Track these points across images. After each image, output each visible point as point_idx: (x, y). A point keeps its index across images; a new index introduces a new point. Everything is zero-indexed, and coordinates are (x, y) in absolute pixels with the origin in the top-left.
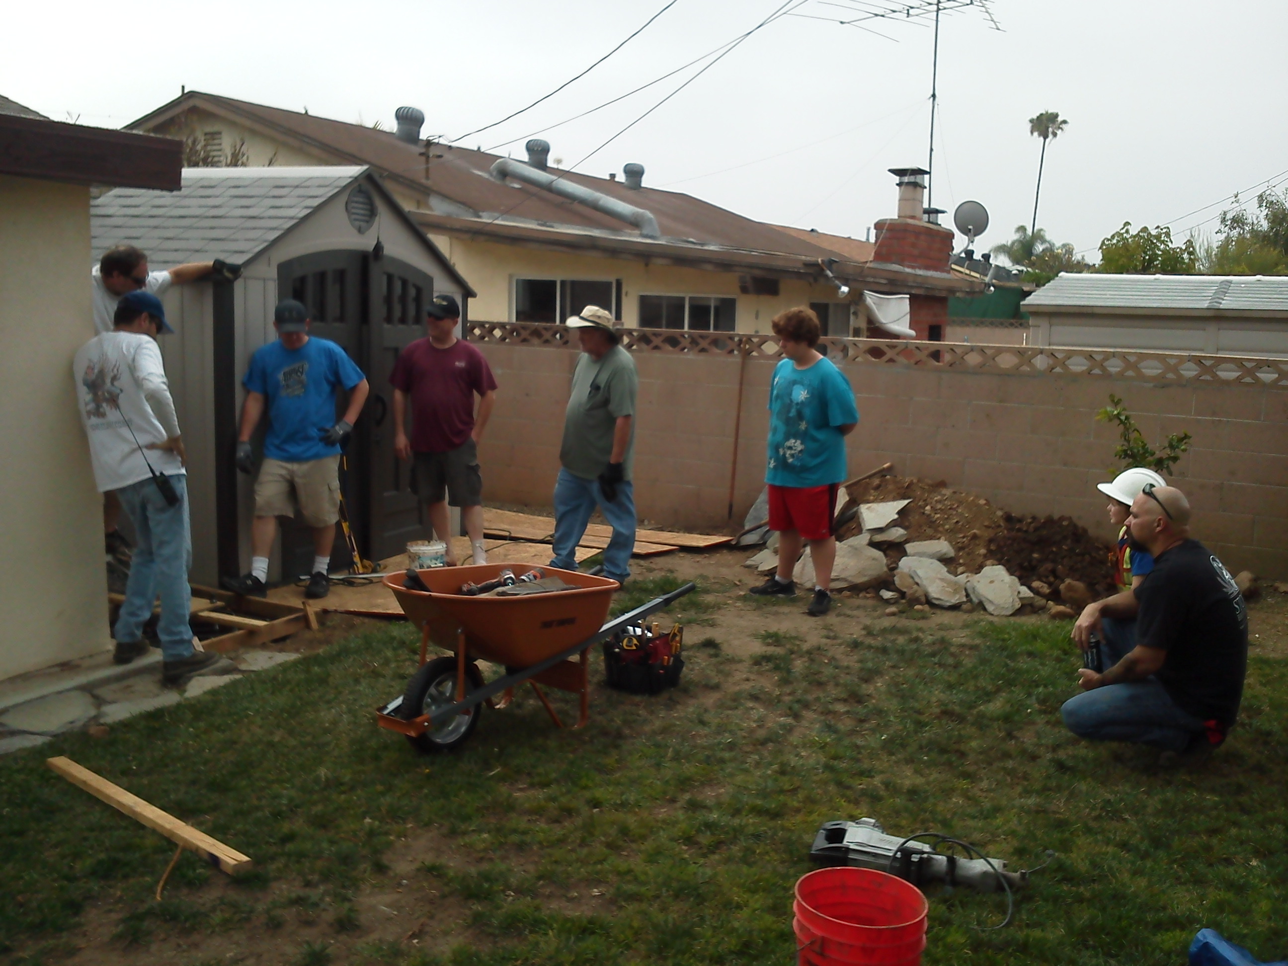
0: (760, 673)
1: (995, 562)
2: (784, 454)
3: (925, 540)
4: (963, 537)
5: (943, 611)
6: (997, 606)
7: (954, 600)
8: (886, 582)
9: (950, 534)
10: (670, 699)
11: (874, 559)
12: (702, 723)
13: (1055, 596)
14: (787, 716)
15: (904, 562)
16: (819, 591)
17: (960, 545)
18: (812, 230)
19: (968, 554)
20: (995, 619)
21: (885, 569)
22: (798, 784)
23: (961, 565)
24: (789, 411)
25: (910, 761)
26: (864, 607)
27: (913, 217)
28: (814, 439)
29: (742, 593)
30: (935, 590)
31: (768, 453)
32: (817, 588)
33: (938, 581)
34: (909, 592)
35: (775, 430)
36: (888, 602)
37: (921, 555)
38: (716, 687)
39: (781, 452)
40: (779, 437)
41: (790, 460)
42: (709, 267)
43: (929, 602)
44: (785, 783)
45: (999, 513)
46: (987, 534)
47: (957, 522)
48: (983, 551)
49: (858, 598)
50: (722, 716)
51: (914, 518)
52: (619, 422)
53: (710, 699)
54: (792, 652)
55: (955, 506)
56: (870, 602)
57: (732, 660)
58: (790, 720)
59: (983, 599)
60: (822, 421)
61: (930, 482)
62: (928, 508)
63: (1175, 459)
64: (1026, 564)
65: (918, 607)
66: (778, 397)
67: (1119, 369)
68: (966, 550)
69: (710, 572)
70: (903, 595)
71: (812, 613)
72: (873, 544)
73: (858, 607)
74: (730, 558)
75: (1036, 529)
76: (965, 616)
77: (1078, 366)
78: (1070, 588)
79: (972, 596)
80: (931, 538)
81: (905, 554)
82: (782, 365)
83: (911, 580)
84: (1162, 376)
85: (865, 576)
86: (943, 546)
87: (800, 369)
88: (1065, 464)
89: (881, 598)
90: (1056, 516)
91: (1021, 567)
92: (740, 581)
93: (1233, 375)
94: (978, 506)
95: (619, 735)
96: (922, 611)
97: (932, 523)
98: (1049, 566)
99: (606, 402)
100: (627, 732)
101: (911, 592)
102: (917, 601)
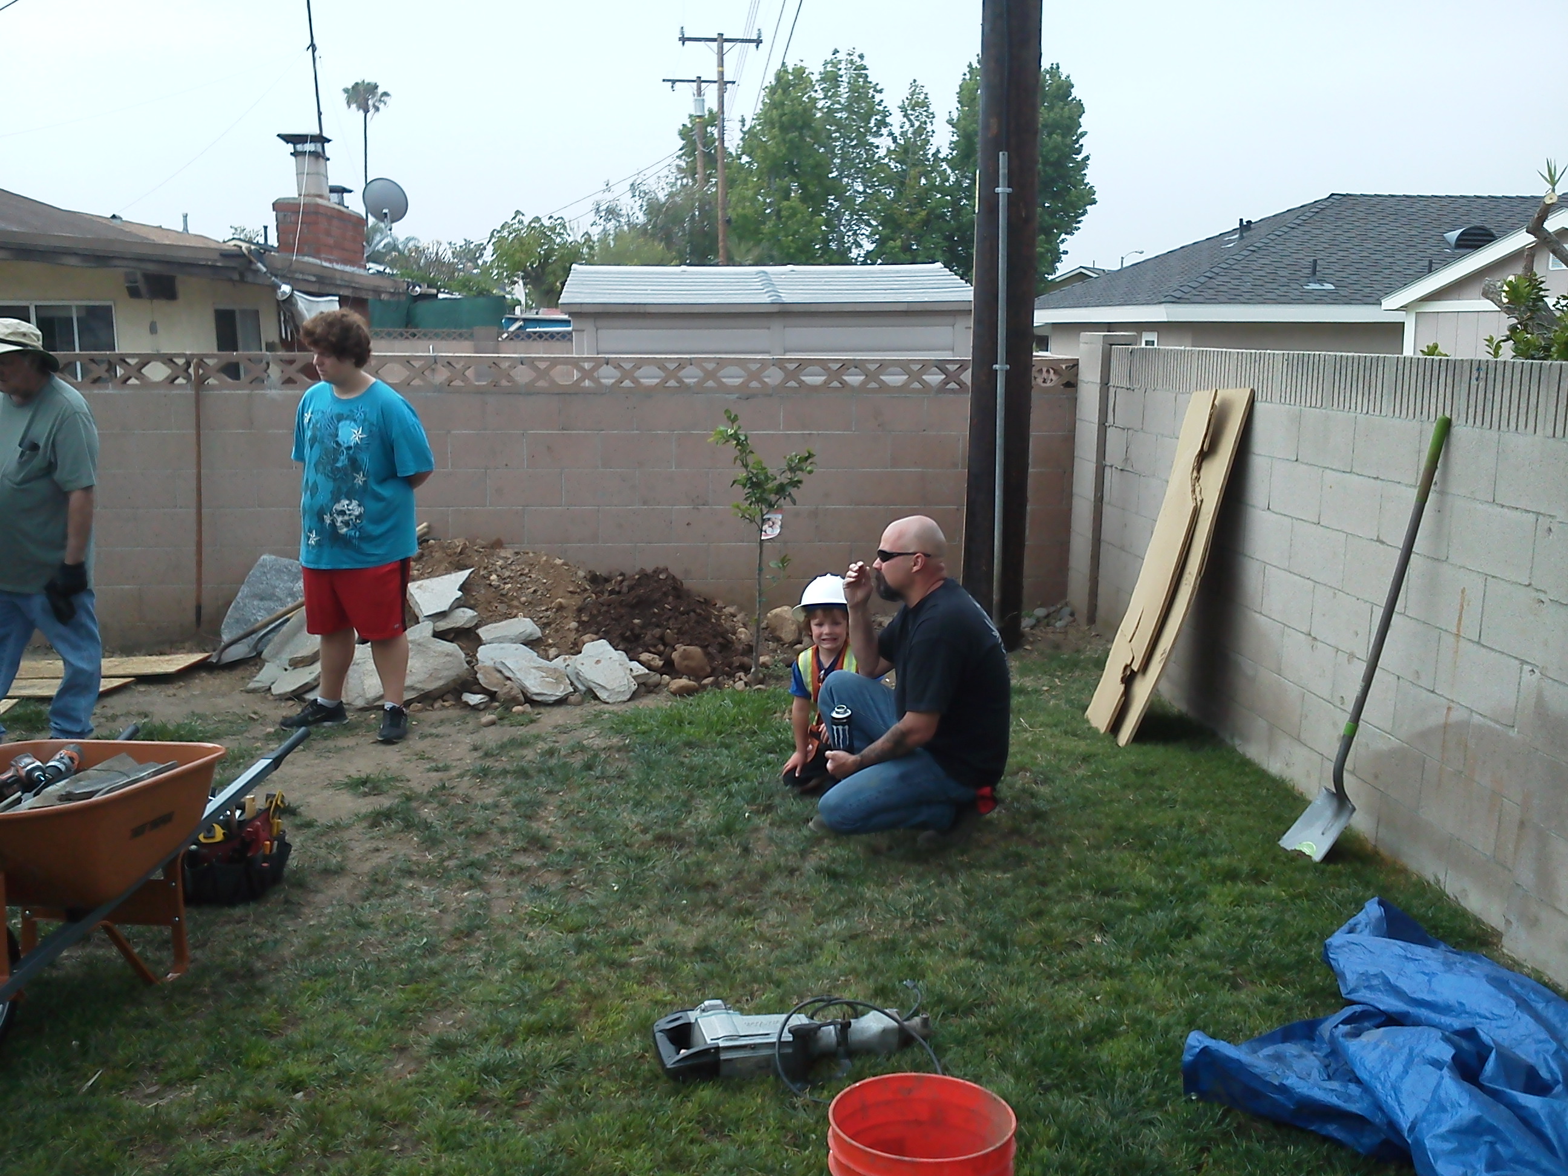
0: (388, 837)
1: (594, 637)
2: (333, 523)
3: (501, 621)
4: (547, 610)
5: (548, 709)
6: (611, 691)
7: (560, 693)
8: (468, 683)
9: (529, 608)
10: (287, 901)
11: (448, 655)
12: (361, 925)
13: (669, 668)
14: (470, 888)
15: (482, 652)
16: (391, 709)
17: (545, 620)
18: (114, 217)
19: (557, 631)
20: (615, 708)
21: (466, 666)
22: (558, 977)
23: (550, 645)
24: (336, 460)
25: (664, 910)
26: (450, 720)
27: (320, 196)
28: (378, 498)
29: (272, 730)
30: (535, 684)
31: (304, 523)
32: (388, 705)
33: (533, 671)
34: (501, 691)
35: (314, 490)
36: (475, 708)
37: (500, 640)
38: (340, 871)
39: (328, 520)
40: (323, 497)
41: (344, 530)
42: (73, 261)
43: (529, 700)
44: (540, 981)
45: (581, 573)
46: (575, 602)
47: (535, 591)
48: (574, 625)
49: (434, 709)
50: (382, 908)
51: (481, 593)
52: (75, 498)
53: (342, 887)
54: (409, 799)
55: (527, 571)
56: (454, 713)
57: (336, 827)
58: (479, 894)
59: (593, 685)
60: (389, 472)
61: (484, 543)
62: (494, 577)
63: (796, 484)
64: (628, 633)
65: (516, 709)
66: (313, 440)
67: (695, 380)
68: (553, 626)
69: (202, 706)
70: (492, 696)
71: (388, 741)
72: (438, 635)
73: (442, 722)
74: (217, 682)
75: (631, 588)
76: (578, 710)
77: (650, 378)
78: (685, 656)
79: (576, 683)
80: (507, 616)
81: (479, 642)
82: (312, 395)
83: (499, 675)
84: (744, 385)
85: (440, 679)
86: (525, 625)
87: (345, 397)
88: (645, 503)
89: (466, 705)
90: (649, 570)
91: (624, 638)
92: (255, 713)
93: (819, 380)
94: (554, 566)
95: (251, 974)
96: (523, 713)
97: (502, 597)
98: (657, 632)
99: (51, 467)
100: (259, 965)
101: (505, 690)
102: (515, 701)
